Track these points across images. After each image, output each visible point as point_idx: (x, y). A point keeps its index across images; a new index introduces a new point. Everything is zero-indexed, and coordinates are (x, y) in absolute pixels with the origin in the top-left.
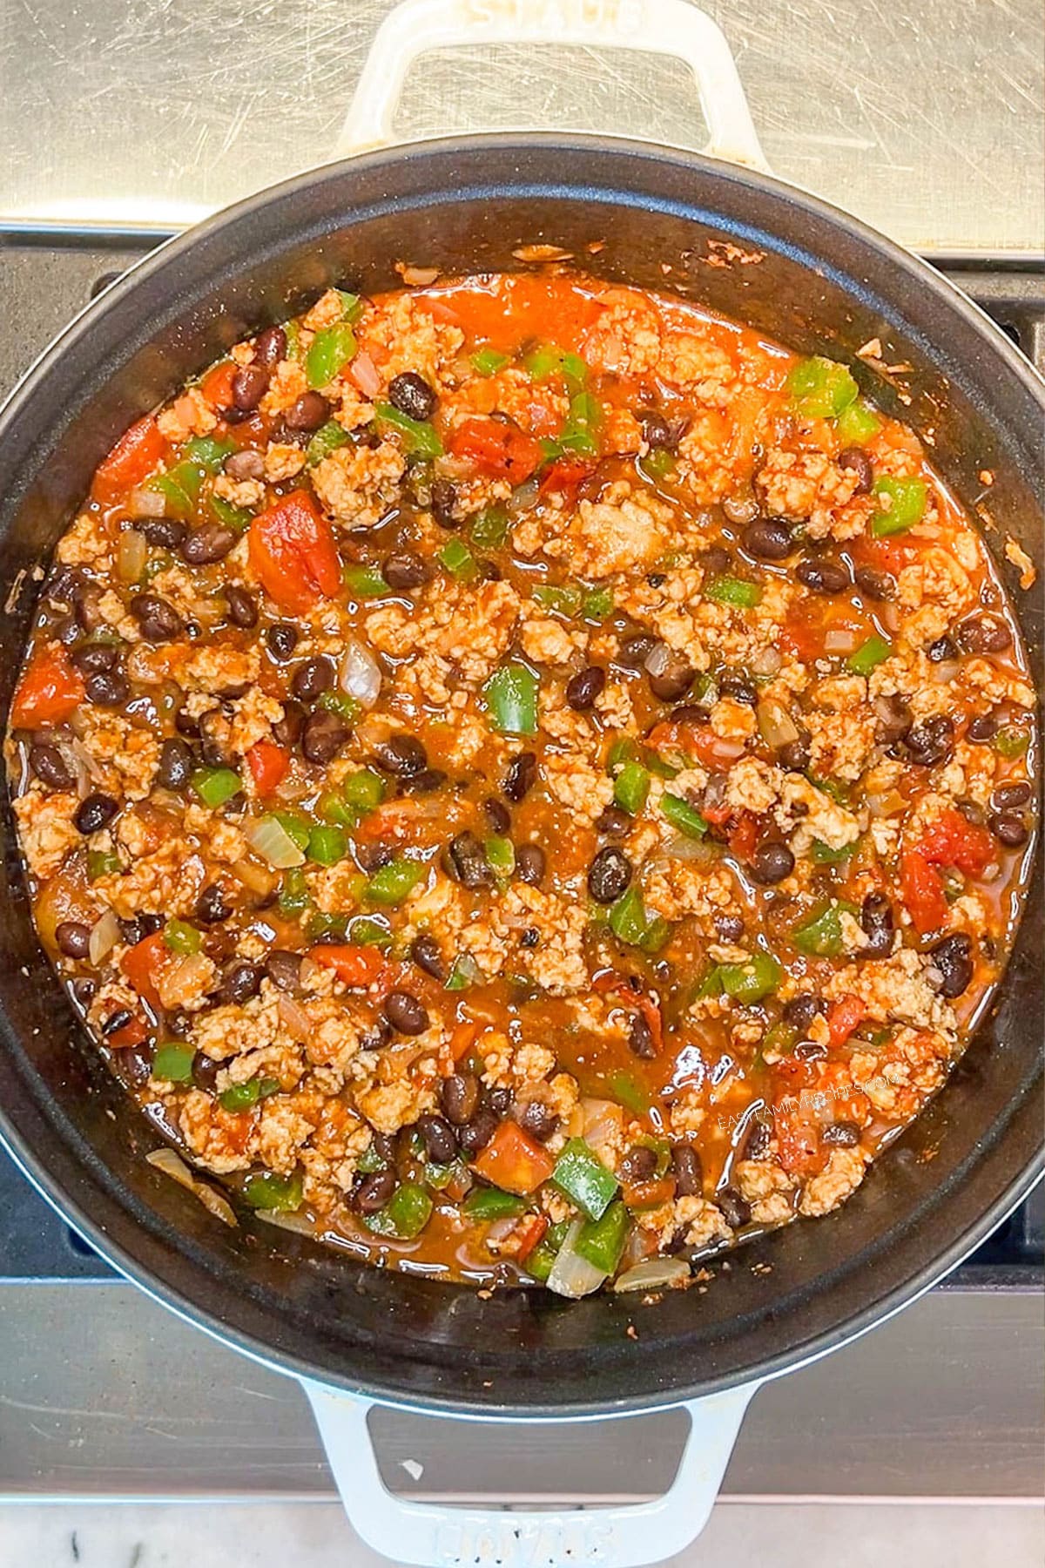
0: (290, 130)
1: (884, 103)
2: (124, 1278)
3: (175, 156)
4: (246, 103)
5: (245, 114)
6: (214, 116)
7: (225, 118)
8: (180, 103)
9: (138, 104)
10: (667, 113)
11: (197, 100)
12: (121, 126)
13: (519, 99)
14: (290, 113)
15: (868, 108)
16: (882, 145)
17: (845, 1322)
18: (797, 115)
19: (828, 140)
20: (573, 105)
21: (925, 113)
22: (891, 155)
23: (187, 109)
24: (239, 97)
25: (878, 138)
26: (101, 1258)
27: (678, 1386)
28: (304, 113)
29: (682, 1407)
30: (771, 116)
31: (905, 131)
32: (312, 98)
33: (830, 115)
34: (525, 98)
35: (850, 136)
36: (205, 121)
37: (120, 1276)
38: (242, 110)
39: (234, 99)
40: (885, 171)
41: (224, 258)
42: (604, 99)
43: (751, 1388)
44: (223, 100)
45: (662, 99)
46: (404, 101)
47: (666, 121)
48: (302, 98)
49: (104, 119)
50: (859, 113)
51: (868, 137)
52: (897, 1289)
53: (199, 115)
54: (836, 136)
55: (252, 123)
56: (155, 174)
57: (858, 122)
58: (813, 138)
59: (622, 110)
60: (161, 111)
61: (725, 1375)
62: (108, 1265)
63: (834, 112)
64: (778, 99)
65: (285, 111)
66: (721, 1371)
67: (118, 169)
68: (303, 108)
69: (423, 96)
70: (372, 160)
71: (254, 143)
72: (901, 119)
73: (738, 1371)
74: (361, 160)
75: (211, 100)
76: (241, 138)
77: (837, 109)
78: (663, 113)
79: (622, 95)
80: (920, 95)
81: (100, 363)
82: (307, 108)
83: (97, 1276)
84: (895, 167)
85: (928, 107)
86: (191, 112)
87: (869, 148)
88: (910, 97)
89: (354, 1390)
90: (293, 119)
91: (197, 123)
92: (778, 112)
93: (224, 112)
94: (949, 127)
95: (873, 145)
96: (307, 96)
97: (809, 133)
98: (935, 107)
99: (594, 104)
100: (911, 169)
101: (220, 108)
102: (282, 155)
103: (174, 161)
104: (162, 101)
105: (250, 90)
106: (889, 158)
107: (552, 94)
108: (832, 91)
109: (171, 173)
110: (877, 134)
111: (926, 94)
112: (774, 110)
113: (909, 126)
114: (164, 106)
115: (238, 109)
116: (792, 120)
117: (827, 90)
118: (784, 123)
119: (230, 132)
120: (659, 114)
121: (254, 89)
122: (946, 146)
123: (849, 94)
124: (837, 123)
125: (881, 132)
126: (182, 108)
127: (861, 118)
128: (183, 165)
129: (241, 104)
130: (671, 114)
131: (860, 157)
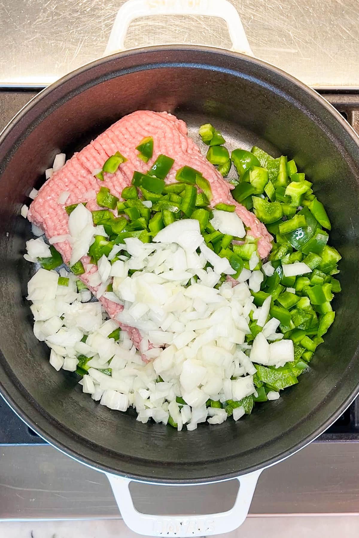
0: (97, 50)
1: (300, 36)
2: (48, 443)
3: (58, 60)
4: (81, 42)
5: (81, 45)
6: (71, 46)
7: (74, 47)
8: (59, 42)
9: (45, 43)
11: (65, 41)
12: (39, 50)
13: (175, 38)
14: (97, 44)
15: (295, 38)
16: (300, 51)
17: (291, 448)
18: (271, 41)
19: (282, 50)
20: (194, 39)
21: (314, 40)
22: (303, 54)
23: (61, 44)
24: (79, 39)
25: (299, 49)
26: (39, 436)
27: (235, 472)
29: (236, 479)
30: (261, 41)
31: (307, 46)
32: (104, 39)
33: (282, 41)
34: (177, 37)
35: (289, 48)
36: (68, 48)
37: (46, 443)
38: (80, 44)
39: (77, 40)
40: (301, 60)
41: (68, 91)
42: (204, 37)
43: (260, 471)
44: (74, 41)
45: (224, 37)
47: (225, 44)
48: (101, 39)
49: (33, 48)
50: (292, 40)
51: (295, 48)
53: (65, 46)
54: (284, 48)
55: (84, 48)
56: (51, 67)
57: (292, 43)
58: (276, 49)
59: (210, 40)
60: (53, 45)
61: (251, 467)
62: (42, 439)
63: (283, 40)
64: (264, 36)
65: (95, 44)
67: (38, 65)
68: (101, 42)
70: (117, 56)
71: (84, 55)
72: (306, 42)
73: (255, 466)
74: (114, 56)
75: (70, 41)
76: (80, 53)
77: (284, 39)
79: (210, 36)
80: (312, 33)
83: (38, 443)
84: (304, 58)
85: (315, 38)
86: (63, 45)
87: (295, 52)
88: (309, 34)
89: (124, 476)
90: (98, 46)
91: (65, 48)
92: (264, 40)
93: (74, 45)
94: (323, 44)
95: (297, 51)
96: (102, 38)
97: (275, 47)
98: (317, 38)
99: (201, 39)
100: (310, 59)
101: (73, 43)
103: (57, 62)
105: (83, 37)
106: (302, 55)
107: (186, 36)
108: (282, 33)
109: (56, 66)
110: (298, 47)
111: (314, 33)
112: (263, 39)
113: (309, 44)
114: (53, 43)
115: (79, 44)
116: (269, 43)
117: (281, 33)
118: (266, 44)
119: (76, 52)
120: (223, 42)
121: (84, 36)
122: (322, 51)
123: (288, 34)
124: (284, 44)
125: (299, 46)
126: (60, 44)
127: (292, 42)
128: (61, 63)
129: (80, 42)
130: (227, 42)
131: (292, 55)
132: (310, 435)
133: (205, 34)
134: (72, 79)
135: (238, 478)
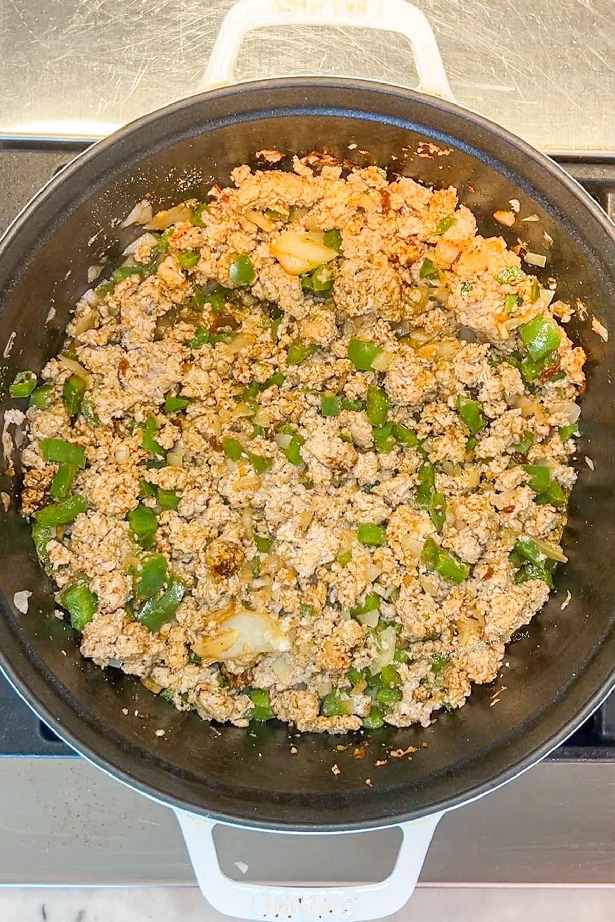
0: (170, 80)
1: (519, 64)
3: (103, 95)
4: (144, 65)
5: (144, 71)
6: (125, 72)
7: (132, 73)
8: (106, 65)
9: (81, 65)
10: (392, 70)
11: (116, 63)
12: (71, 78)
13: (306, 62)
14: (170, 70)
15: (510, 67)
16: (518, 89)
17: (494, 778)
18: (469, 71)
19: (487, 86)
20: (337, 65)
21: (543, 70)
22: (524, 95)
23: (110, 68)
24: (140, 61)
25: (516, 86)
27: (396, 815)
28: (178, 70)
29: (398, 827)
30: (453, 72)
31: (532, 81)
32: (184, 61)
33: (488, 71)
34: (309, 61)
35: (499, 84)
36: (120, 75)
38: (142, 69)
39: (137, 62)
40: (520, 104)
42: (355, 62)
43: (438, 816)
44: (131, 63)
45: (389, 63)
46: (238, 63)
47: (391, 75)
48: (178, 61)
49: (61, 74)
50: (505, 71)
51: (510, 84)
52: (524, 758)
53: (117, 72)
54: (491, 84)
55: (148, 76)
56: (91, 106)
57: (504, 76)
58: (477, 85)
59: (365, 69)
60: (95, 69)
61: (423, 808)
63: (491, 70)
64: (459, 62)
65: (167, 69)
66: (421, 806)
67: (69, 103)
68: (178, 67)
69: (248, 61)
70: (221, 92)
71: (149, 88)
72: (530, 74)
73: (430, 805)
74: (215, 92)
75: (124, 63)
76: (141, 85)
77: (493, 69)
78: (390, 70)
79: (365, 60)
80: (540, 59)
81: (60, 211)
82: (181, 67)
83: (61, 754)
84: (525, 102)
85: (546, 67)
86: (112, 70)
87: (511, 91)
88: (534, 61)
89: (205, 815)
90: (172, 74)
91: (116, 76)
92: (458, 70)
93: (131, 70)
94: (558, 79)
95: (513, 89)
96: (180, 60)
97: (475, 82)
98: (549, 67)
99: (349, 64)
100: (535, 103)
101: (129, 68)
102: (166, 95)
103: (102, 99)
104: (95, 64)
105: (147, 57)
106: (522, 96)
107: (324, 59)
108: (488, 58)
109: (100, 105)
110: (515, 83)
111: (544, 59)
112: (455, 69)
113: (534, 78)
114: (96, 66)
115: (140, 68)
116: (466, 74)
117: (486, 57)
118: (460, 76)
119: (134, 82)
120: (387, 71)
121: (149, 56)
122: (556, 90)
123: (499, 60)
124: (492, 76)
125: (518, 81)
126: (107, 67)
127: (506, 74)
128: (108, 101)
129: (142, 65)
130: (394, 71)
131: (506, 96)
132: (528, 756)
133: (357, 56)
134: (142, 130)
135: (400, 825)
